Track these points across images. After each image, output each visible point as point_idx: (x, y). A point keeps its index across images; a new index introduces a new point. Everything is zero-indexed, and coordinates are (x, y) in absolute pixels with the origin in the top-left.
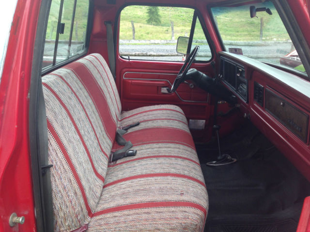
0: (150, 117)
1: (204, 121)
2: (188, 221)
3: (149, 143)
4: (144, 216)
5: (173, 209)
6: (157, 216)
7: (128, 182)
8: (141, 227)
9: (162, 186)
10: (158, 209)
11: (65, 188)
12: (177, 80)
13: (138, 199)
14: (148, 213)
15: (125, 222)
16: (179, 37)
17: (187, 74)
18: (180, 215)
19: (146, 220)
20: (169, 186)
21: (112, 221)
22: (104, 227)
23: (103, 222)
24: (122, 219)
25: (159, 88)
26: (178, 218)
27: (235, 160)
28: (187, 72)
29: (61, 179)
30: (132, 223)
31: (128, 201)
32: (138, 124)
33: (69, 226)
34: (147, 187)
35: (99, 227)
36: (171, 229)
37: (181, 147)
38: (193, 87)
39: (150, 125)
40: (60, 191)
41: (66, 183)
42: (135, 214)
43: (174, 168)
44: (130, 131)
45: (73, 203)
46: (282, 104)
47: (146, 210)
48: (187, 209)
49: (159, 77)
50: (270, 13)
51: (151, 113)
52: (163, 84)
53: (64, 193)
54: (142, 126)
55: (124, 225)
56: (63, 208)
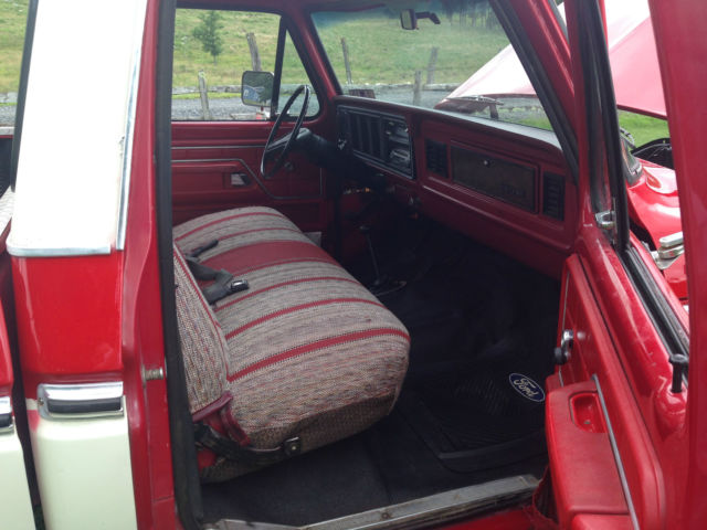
0: (232, 230)
1: (320, 233)
2: (392, 354)
3: (261, 267)
4: (322, 361)
5: (363, 342)
6: (342, 356)
7: (267, 323)
8: (322, 376)
9: (332, 316)
10: (341, 347)
11: (195, 327)
12: (267, 155)
13: (301, 340)
14: (328, 355)
15: (294, 375)
16: (244, 74)
17: (299, 136)
18: (378, 348)
19: (328, 364)
20: (342, 314)
21: (270, 378)
22: (259, 390)
23: (254, 384)
24: (287, 372)
25: (226, 175)
26: (376, 352)
27: (404, 283)
28: (298, 133)
29: (188, 311)
30: (306, 374)
31: (285, 347)
32: (214, 244)
33: (206, 394)
34: (308, 322)
35: (250, 392)
36: (371, 370)
37: (322, 264)
38: (291, 168)
39: (239, 241)
40: (188, 333)
41: (196, 319)
42: (306, 361)
43: (335, 292)
44: (204, 257)
45: (211, 351)
46: (486, 163)
47: (322, 351)
48: (385, 337)
49: (222, 154)
50: (437, 21)
51: (228, 223)
52: (233, 167)
53: (195, 336)
54: (224, 246)
55: (294, 379)
56: (196, 362)
